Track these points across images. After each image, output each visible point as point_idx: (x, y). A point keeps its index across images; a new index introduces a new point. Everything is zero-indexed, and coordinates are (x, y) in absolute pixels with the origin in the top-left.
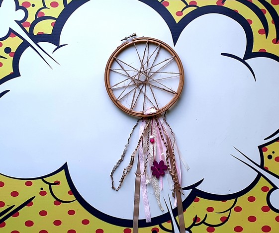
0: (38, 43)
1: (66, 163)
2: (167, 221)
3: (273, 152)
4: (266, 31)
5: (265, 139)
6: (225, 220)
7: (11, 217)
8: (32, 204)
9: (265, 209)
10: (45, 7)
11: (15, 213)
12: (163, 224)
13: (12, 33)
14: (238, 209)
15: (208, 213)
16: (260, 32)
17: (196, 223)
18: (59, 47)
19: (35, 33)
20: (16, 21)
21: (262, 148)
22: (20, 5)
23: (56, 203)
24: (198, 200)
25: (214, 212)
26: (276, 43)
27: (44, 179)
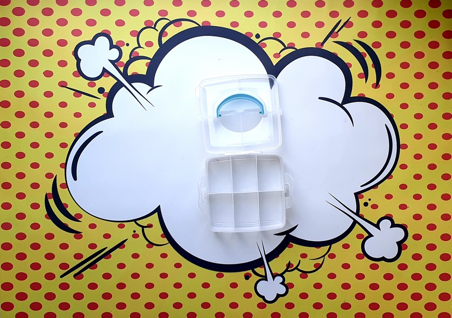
0: (132, 84)
1: (159, 206)
2: (259, 266)
3: (370, 200)
4: (365, 75)
5: (361, 186)
6: (318, 267)
7: (103, 259)
8: (124, 247)
9: (359, 257)
10: (139, 47)
11: (107, 255)
12: (255, 269)
13: (105, 72)
14: (332, 256)
15: (301, 259)
16: (360, 76)
17: (289, 269)
18: (153, 88)
19: (129, 73)
20: (109, 60)
21: (358, 195)
22: (114, 44)
23: (148, 246)
24: (292, 246)
25: (308, 258)
26: (376, 87)
27: (137, 221)
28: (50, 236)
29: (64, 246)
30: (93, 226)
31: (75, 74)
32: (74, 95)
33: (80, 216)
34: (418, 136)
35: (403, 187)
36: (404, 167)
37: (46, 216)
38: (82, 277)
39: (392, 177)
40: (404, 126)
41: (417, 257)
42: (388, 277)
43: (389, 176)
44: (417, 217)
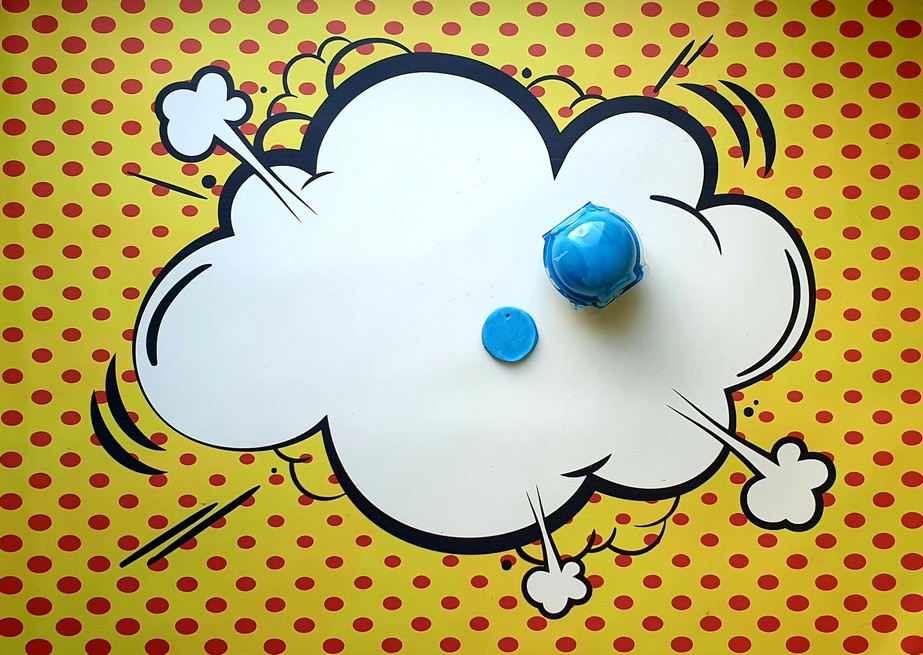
3: (756, 403)
4: (744, 151)
6: (653, 542)
7: (209, 529)
8: (253, 502)
9: (736, 520)
10: (288, 94)
11: (217, 520)
13: (217, 145)
14: (682, 520)
15: (619, 527)
16: (733, 153)
24: (598, 499)
25: (631, 524)
26: (766, 174)
27: (280, 449)
28: (99, 481)
29: (129, 501)
30: (188, 460)
31: (156, 149)
32: (155, 191)
33: (163, 438)
34: (852, 274)
35: (824, 376)
36: (824, 335)
37: (92, 439)
38: (165, 565)
39: (800, 356)
40: (823, 254)
41: (855, 520)
42: (797, 562)
43: (794, 354)
44: (854, 438)
